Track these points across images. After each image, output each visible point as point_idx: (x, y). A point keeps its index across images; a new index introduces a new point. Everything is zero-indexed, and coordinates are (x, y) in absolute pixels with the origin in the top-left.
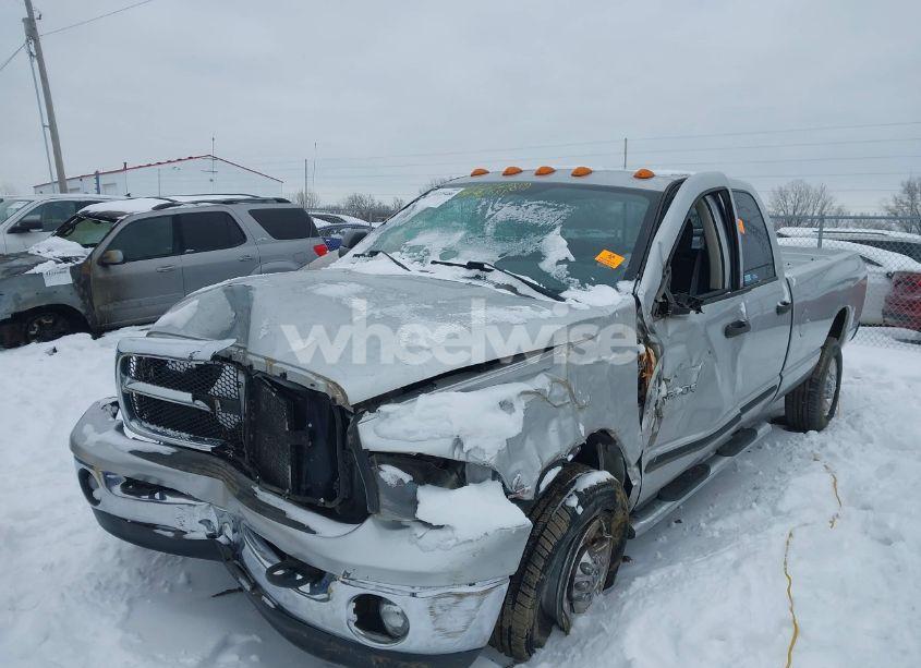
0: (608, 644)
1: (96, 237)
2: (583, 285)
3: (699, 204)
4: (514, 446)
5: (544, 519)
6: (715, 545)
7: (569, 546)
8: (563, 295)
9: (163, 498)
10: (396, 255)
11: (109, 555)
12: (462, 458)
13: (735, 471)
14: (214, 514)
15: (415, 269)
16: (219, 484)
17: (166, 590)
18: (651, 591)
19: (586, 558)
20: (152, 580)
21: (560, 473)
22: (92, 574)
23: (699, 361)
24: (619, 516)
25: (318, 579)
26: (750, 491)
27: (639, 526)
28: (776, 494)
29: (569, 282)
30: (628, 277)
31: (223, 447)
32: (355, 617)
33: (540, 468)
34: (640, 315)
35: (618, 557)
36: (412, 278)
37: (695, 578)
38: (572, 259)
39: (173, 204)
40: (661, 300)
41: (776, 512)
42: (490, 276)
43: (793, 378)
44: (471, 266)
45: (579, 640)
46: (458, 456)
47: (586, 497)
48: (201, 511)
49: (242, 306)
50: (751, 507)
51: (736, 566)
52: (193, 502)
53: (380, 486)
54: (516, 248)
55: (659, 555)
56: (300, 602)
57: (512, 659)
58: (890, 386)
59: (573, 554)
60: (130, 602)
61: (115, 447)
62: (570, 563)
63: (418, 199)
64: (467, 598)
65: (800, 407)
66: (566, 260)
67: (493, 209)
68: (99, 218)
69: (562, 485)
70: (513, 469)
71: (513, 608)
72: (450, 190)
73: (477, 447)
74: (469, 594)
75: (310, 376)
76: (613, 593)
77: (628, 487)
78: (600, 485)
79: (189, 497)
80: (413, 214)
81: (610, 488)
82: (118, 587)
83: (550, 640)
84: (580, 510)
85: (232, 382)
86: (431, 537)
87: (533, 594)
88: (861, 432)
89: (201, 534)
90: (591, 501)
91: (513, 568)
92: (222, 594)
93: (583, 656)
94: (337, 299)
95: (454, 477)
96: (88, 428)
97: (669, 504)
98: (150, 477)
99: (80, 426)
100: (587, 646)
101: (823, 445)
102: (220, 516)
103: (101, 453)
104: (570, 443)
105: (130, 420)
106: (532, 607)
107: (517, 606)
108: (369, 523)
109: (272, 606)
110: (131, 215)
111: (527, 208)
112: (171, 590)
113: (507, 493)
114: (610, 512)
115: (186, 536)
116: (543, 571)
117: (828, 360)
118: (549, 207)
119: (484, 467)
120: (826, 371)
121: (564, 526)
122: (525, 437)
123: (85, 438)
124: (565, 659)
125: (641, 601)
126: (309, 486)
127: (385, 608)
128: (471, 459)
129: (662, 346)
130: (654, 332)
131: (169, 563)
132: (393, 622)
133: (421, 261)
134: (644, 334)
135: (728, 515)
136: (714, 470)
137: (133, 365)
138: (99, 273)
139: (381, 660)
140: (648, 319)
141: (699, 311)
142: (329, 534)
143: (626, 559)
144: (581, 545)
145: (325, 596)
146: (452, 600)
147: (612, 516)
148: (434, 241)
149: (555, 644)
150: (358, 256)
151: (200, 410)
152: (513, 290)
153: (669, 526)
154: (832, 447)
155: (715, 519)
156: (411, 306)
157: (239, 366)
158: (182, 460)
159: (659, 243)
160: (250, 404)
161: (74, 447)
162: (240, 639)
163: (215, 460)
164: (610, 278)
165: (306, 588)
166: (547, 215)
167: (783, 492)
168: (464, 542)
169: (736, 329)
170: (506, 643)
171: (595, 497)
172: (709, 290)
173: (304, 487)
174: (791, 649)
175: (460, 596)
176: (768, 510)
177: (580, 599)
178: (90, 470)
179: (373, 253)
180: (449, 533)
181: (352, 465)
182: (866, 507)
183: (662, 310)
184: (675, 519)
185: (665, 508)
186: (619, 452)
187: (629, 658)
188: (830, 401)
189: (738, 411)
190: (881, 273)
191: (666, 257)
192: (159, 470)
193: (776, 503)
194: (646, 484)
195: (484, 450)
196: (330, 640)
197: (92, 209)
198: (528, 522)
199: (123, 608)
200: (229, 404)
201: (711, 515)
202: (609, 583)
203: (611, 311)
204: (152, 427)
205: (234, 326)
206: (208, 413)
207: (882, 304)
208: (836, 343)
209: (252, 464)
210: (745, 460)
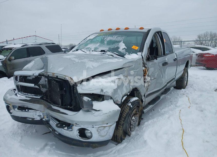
0: (140, 137)
1: (7, 54)
2: (129, 54)
3: (155, 35)
4: (115, 91)
5: (123, 109)
6: (163, 114)
7: (129, 115)
8: (124, 56)
9: (28, 111)
10: (83, 50)
11: (16, 127)
12: (103, 94)
13: (166, 98)
14: (42, 114)
15: (88, 52)
16: (43, 106)
17: (31, 134)
18: (150, 125)
19: (133, 118)
20: (27, 132)
21: (126, 97)
22: (11, 131)
23: (157, 72)
24: (141, 108)
25: (69, 126)
26: (170, 102)
27: (145, 111)
28: (176, 102)
29: (126, 53)
30: (140, 51)
31: (43, 97)
32: (79, 134)
33: (122, 96)
34: (143, 60)
35: (141, 118)
36: (87, 54)
37: (159, 121)
38: (126, 48)
39: (26, 45)
40: (148, 57)
41: (176, 106)
42: (106, 53)
43: (178, 77)
44: (102, 51)
45: (133, 137)
46: (102, 94)
47: (133, 103)
48: (38, 113)
49: (45, 62)
50: (170, 106)
51: (169, 118)
52: (36, 111)
53: (83, 101)
54: (112, 46)
55: (150, 118)
56: (65, 132)
57: (117, 143)
58: (199, 78)
59: (130, 117)
60: (22, 137)
61: (15, 99)
62: (130, 119)
63: (87, 37)
64: (106, 127)
65: (179, 84)
66: (125, 48)
67: (106, 38)
68: (7, 49)
69: (127, 101)
70: (115, 96)
71: (117, 130)
72: (95, 35)
73: (106, 92)
74: (106, 126)
75: (64, 76)
76: (140, 126)
77: (142, 101)
78: (136, 101)
79: (35, 110)
80: (86, 41)
81: (138, 101)
82: (18, 134)
83: (126, 138)
84: (131, 106)
85: (44, 80)
86: (97, 113)
87: (121, 126)
88: (193, 88)
89: (38, 119)
90: (134, 104)
91: (117, 120)
92: (45, 134)
93: (134, 141)
94: (69, 58)
95: (102, 99)
96: (8, 95)
97: (152, 105)
98: (24, 106)
99: (6, 95)
100: (135, 138)
101: (185, 92)
102: (43, 114)
103: (12, 101)
104: (128, 91)
105: (19, 92)
106: (122, 130)
107: (118, 130)
108: (81, 111)
109: (58, 134)
110: (16, 48)
111: (114, 37)
112: (32, 134)
113: (114, 102)
114: (138, 107)
115: (35, 120)
116: (124, 121)
117: (185, 73)
118: (120, 37)
119: (108, 96)
120: (185, 75)
121: (128, 110)
122: (118, 89)
123: (7, 97)
124: (130, 142)
125: (147, 127)
126: (65, 104)
127: (86, 131)
128: (105, 94)
129: (148, 67)
130: (146, 64)
131: (31, 128)
132: (88, 135)
133: (89, 51)
134: (144, 65)
135: (165, 108)
136: (161, 98)
137: (18, 78)
138: (9, 62)
139: (86, 144)
140: (145, 61)
141: (156, 59)
142: (71, 114)
143: (142, 119)
144: (132, 115)
145: (71, 130)
146: (103, 128)
147: (139, 108)
148: (92, 46)
149: (127, 139)
150: (74, 51)
151: (36, 88)
152: (113, 56)
153: (152, 111)
154: (187, 92)
155: (162, 109)
156: (88, 59)
157: (45, 77)
158: (32, 101)
159: (147, 43)
160: (49, 86)
161: (4, 100)
162: (50, 143)
163: (41, 100)
164: (135, 52)
165: (66, 128)
166: (119, 39)
167: (178, 102)
168: (105, 114)
169: (165, 64)
170: (116, 139)
171: (135, 103)
172: (158, 55)
173: (64, 104)
174: (183, 135)
175: (105, 127)
176: (175, 106)
177: (132, 128)
178: (9, 105)
179: (77, 50)
180: (101, 111)
181: (76, 98)
182: (197, 104)
183: (148, 59)
184: (153, 109)
185: (151, 106)
186: (140, 93)
187: (145, 140)
188: (186, 82)
189: (166, 83)
190: (194, 54)
191: (148, 46)
192: (27, 104)
193: (176, 104)
194: (146, 100)
195: (108, 92)
196: (73, 140)
197: (6, 47)
198: (120, 109)
199: (20, 138)
200: (44, 86)
201: (161, 108)
202: (139, 124)
203: (136, 59)
204: (24, 93)
205: (44, 67)
206: (38, 89)
207: (195, 61)
208: (187, 68)
209: (50, 100)
210: (167, 96)
